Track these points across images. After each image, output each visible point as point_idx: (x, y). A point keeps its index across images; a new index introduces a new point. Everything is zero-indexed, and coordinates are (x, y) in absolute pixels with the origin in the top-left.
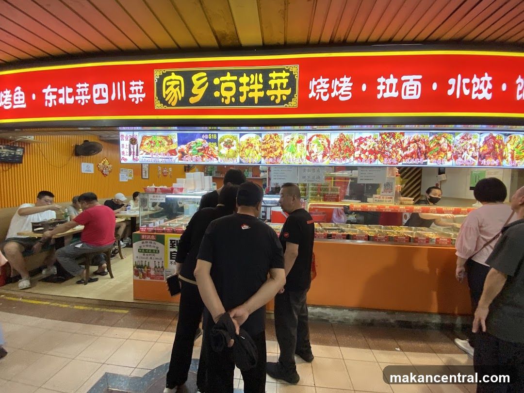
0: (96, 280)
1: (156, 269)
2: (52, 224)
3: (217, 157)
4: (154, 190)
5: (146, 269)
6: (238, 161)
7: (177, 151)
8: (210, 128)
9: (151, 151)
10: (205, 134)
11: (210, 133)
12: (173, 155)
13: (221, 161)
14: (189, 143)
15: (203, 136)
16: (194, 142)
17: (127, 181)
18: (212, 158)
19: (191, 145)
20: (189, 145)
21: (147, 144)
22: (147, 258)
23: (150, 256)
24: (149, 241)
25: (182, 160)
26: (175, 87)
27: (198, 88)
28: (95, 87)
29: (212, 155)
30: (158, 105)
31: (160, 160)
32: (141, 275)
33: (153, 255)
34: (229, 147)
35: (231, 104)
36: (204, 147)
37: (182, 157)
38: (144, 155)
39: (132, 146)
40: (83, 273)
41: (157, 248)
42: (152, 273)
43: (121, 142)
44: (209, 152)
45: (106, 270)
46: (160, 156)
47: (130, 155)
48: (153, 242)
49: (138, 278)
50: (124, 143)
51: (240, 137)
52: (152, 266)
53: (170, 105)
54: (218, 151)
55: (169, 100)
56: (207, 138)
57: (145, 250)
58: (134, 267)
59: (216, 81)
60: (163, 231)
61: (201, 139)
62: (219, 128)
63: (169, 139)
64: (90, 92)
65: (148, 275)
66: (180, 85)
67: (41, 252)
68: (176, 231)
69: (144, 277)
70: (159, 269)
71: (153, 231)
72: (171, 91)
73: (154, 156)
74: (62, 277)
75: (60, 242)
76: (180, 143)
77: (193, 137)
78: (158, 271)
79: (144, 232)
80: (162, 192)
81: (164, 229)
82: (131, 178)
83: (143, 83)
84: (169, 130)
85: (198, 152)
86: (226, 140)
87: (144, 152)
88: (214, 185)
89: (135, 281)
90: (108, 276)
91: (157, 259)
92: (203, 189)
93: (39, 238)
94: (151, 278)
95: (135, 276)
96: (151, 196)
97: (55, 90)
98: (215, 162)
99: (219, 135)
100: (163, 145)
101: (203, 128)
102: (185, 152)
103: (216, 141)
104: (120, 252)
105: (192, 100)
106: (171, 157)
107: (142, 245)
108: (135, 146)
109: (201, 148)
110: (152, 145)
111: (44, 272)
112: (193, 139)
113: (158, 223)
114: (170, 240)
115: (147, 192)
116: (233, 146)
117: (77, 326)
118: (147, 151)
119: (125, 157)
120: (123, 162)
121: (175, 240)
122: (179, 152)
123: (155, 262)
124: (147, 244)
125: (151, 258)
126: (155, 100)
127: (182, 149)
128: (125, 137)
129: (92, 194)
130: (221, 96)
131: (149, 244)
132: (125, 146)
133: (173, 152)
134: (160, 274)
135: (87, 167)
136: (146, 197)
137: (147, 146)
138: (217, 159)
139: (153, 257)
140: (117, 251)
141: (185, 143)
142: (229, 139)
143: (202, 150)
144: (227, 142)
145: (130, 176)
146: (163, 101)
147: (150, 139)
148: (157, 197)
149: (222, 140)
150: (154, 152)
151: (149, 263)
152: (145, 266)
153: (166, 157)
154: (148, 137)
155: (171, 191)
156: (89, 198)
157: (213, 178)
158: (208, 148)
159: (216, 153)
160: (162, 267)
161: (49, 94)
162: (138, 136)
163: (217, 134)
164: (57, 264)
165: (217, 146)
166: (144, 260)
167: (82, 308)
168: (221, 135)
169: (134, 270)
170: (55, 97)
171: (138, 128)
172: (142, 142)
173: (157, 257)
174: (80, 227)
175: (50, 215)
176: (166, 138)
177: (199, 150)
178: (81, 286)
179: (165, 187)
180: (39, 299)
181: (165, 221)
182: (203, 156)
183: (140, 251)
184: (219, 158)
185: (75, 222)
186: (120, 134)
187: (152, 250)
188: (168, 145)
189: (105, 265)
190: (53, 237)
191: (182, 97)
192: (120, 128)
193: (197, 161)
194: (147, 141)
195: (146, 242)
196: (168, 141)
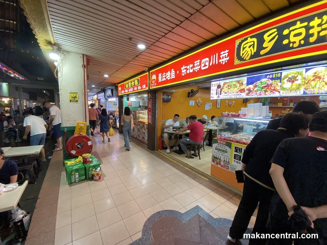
0: (193, 158)
1: (224, 162)
2: (178, 128)
3: (279, 91)
4: (227, 115)
5: (219, 160)
6: (302, 93)
7: (245, 89)
8: (275, 69)
9: (228, 91)
10: (269, 75)
11: (275, 73)
12: (242, 92)
13: (283, 94)
14: (255, 83)
15: (268, 77)
16: (259, 82)
17: (208, 109)
18: (274, 91)
19: (257, 84)
20: (255, 84)
21: (226, 87)
22: (220, 154)
23: (222, 154)
24: (222, 144)
25: (249, 95)
26: (250, 47)
27: (269, 42)
28: (203, 61)
29: (274, 90)
30: (237, 62)
31: (233, 96)
32: (216, 162)
33: (224, 153)
34: (293, 82)
35: (300, 45)
36: (268, 84)
37: (249, 93)
38: (224, 94)
39: (218, 89)
40: (188, 153)
41: (226, 150)
42: (222, 163)
43: (212, 88)
44: (271, 88)
45: (197, 155)
46: (234, 94)
47: (217, 94)
48: (224, 145)
49: (214, 164)
50: (214, 89)
51: (306, 72)
52: (222, 159)
53: (245, 60)
54: (281, 86)
55: (244, 57)
56: (271, 77)
57: (219, 149)
58: (212, 157)
59: (286, 32)
60: (231, 141)
61: (266, 79)
62: (283, 68)
63: (240, 82)
64: (200, 64)
65: (220, 164)
66: (254, 44)
67: (174, 139)
68: (240, 142)
69: (217, 164)
70: (226, 163)
71: (225, 139)
72: (246, 51)
73: (230, 94)
74: (180, 152)
75: (181, 137)
76: (248, 84)
77: (259, 79)
78: (226, 164)
79: (219, 139)
80: (232, 116)
81: (231, 139)
82: (210, 108)
83: (228, 51)
84: (241, 77)
85: (262, 88)
86: (290, 76)
87: (224, 92)
88: (270, 112)
89: (212, 165)
90: (198, 157)
91: (226, 156)
92: (260, 116)
93: (174, 133)
94: (221, 166)
95: (212, 162)
96: (225, 118)
97: (186, 67)
98: (276, 94)
99: (283, 73)
100: (236, 87)
101: (268, 71)
102: (252, 89)
103: (280, 78)
104: (203, 147)
105: (262, 52)
106: (241, 94)
107: (218, 146)
108: (220, 89)
109: (265, 85)
110: (229, 87)
111: (174, 148)
112: (259, 80)
113: (227, 135)
114: (235, 147)
115: (223, 116)
116: (298, 80)
117: (186, 177)
118: (226, 92)
119: (213, 96)
120: (211, 99)
121: (238, 148)
122: (247, 90)
123: (224, 157)
124: (220, 146)
125: (222, 155)
126: (235, 59)
127: (250, 88)
128: (214, 85)
129: (195, 116)
130: (290, 42)
131: (221, 146)
132: (213, 90)
133: (242, 91)
134: (227, 165)
135: (192, 103)
136: (222, 119)
137: (226, 89)
138: (279, 92)
139: (223, 154)
140: (202, 146)
141: (252, 83)
142: (293, 75)
143: (265, 87)
144: (291, 78)
145: (210, 106)
146: (240, 58)
147: (228, 84)
148: (228, 119)
149: (286, 77)
150: (230, 92)
151: (221, 157)
152: (219, 158)
153: (237, 94)
154: (227, 83)
155: (238, 116)
156: (193, 118)
157: (270, 107)
158: (271, 85)
159: (278, 88)
160: (229, 162)
161: (183, 70)
162: (222, 83)
163: (281, 73)
164: (179, 146)
165: (280, 82)
166: (218, 155)
167: (188, 169)
168: (284, 73)
169: (212, 158)
170: (185, 70)
171: (221, 79)
172: (223, 87)
173: (226, 155)
174: (188, 131)
175: (177, 124)
176: (238, 82)
177: (263, 87)
178: (187, 159)
179: (234, 113)
180: (172, 159)
181: (231, 134)
182: (265, 91)
183: (216, 149)
184: (281, 92)
185: (187, 128)
186: (212, 84)
187: (223, 151)
188: (240, 86)
189: (197, 152)
190: (179, 134)
191: (254, 52)
192: (212, 80)
193: (260, 95)
194: (226, 86)
195: (220, 145)
196: (240, 84)
